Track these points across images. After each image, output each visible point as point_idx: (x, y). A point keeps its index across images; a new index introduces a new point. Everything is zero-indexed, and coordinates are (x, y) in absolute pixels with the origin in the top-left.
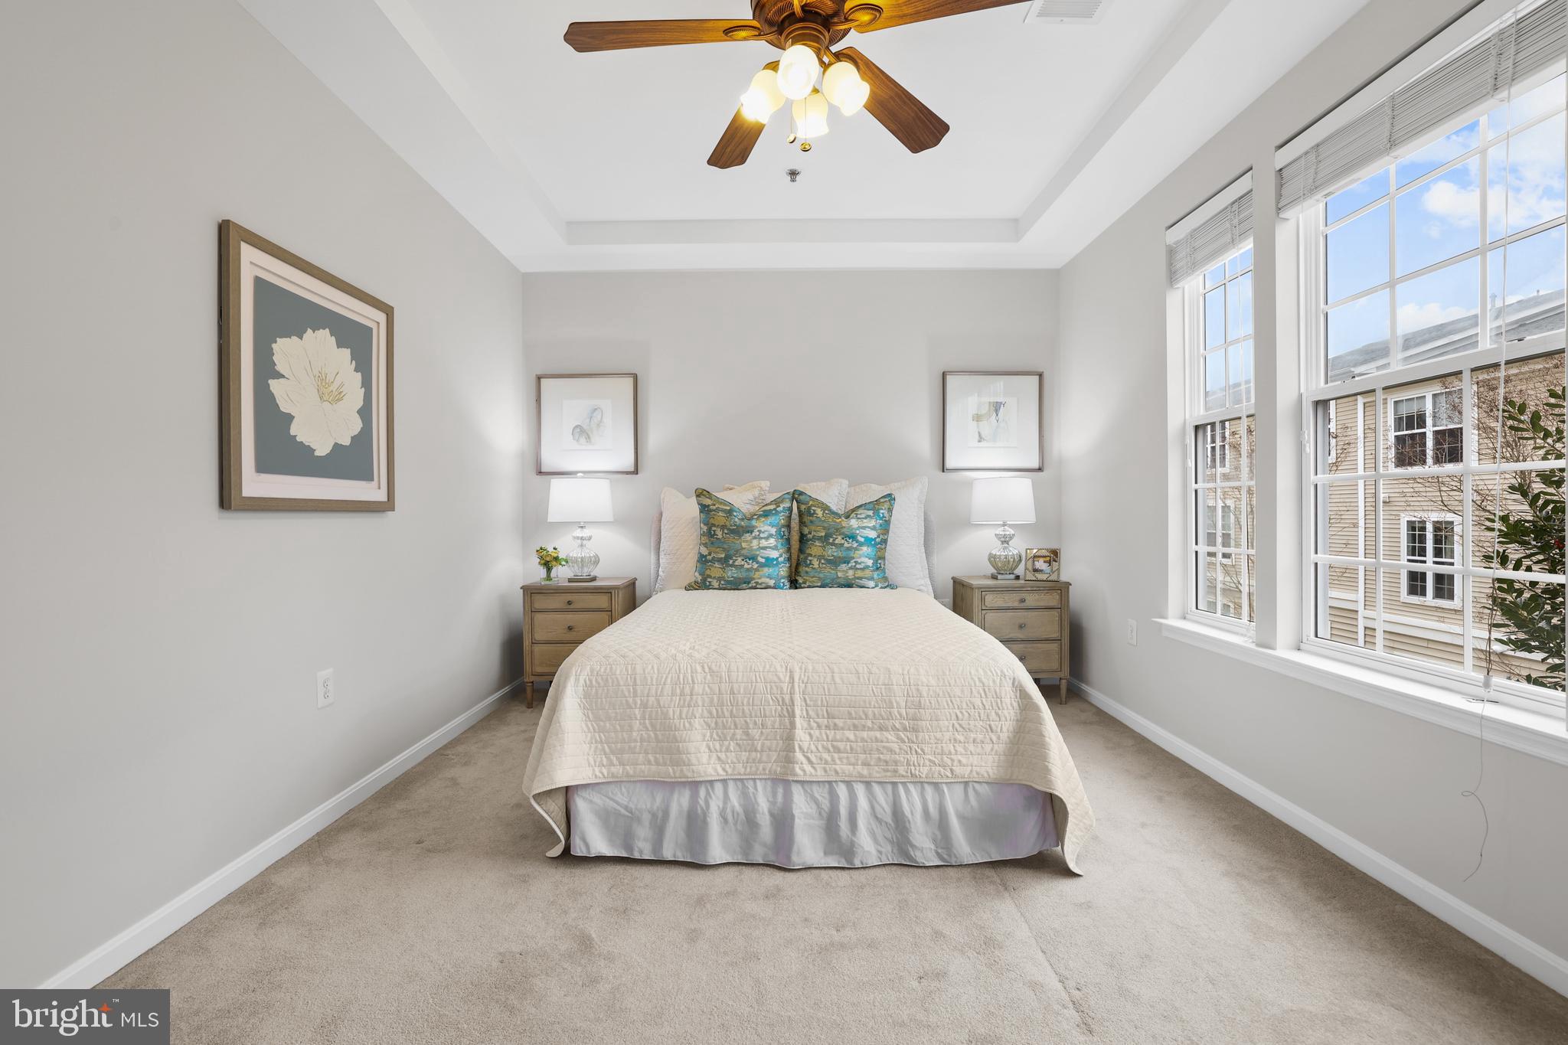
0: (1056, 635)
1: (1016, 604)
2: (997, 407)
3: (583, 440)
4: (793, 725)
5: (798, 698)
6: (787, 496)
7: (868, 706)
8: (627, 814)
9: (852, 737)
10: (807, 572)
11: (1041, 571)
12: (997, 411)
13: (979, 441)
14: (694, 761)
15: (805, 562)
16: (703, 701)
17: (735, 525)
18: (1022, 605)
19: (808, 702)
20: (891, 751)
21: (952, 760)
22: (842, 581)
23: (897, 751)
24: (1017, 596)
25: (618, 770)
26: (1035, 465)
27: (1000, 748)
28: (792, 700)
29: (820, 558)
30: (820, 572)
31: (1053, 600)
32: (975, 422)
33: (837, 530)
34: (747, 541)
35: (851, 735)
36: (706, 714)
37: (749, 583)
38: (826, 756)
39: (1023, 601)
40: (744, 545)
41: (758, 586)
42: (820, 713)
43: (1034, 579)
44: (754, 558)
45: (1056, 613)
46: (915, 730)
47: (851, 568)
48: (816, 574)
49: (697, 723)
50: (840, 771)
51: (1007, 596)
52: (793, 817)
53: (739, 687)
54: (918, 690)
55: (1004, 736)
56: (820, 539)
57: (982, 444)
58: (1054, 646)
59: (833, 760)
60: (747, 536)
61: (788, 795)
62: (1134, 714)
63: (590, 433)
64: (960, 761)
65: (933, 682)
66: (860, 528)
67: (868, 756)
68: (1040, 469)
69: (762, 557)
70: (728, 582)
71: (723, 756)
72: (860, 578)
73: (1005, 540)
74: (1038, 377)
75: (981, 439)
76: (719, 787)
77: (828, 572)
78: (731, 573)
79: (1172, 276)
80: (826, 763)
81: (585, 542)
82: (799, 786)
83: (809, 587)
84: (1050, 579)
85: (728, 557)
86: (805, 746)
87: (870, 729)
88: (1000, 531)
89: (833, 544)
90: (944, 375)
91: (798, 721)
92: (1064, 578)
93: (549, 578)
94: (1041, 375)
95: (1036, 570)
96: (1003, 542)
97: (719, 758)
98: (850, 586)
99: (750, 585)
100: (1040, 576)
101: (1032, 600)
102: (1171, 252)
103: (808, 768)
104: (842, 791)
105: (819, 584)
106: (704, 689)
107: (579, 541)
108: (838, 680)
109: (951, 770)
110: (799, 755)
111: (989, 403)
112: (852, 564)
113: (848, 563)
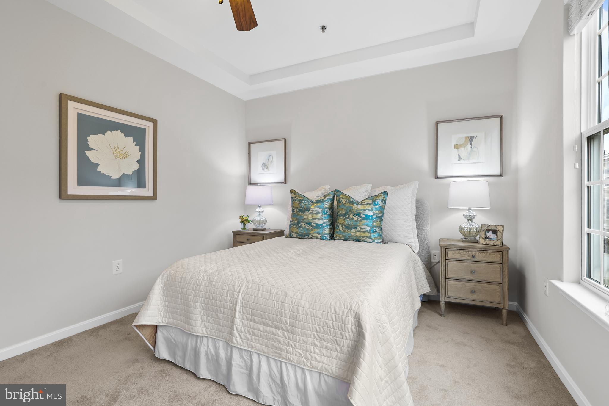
0: (498, 280)
1: (469, 258)
2: (471, 139)
3: (265, 169)
4: (234, 315)
5: (239, 301)
6: (331, 193)
7: (270, 312)
8: (174, 342)
9: (261, 329)
10: (337, 232)
11: (490, 238)
12: (471, 142)
13: (459, 160)
14: (194, 324)
15: (337, 227)
16: (202, 295)
17: (302, 207)
18: (473, 259)
19: (244, 305)
20: (279, 341)
21: (312, 356)
22: (355, 238)
23: (282, 342)
24: (470, 254)
25: (171, 321)
26: (498, 172)
28: (237, 302)
29: (343, 225)
30: (343, 232)
31: (496, 257)
32: (456, 149)
33: (351, 210)
34: (306, 215)
35: (261, 327)
36: (203, 302)
37: (308, 236)
38: (248, 336)
39: (473, 256)
40: (305, 217)
41: (313, 238)
42: (248, 311)
43: (485, 243)
44: (310, 224)
45: (498, 266)
46: (293, 333)
47: (358, 231)
48: (341, 233)
49: (198, 305)
50: (254, 346)
51: (462, 253)
53: (217, 290)
54: (297, 309)
56: (342, 215)
57: (461, 161)
58: (497, 287)
59: (252, 340)
60: (307, 213)
61: (231, 353)
63: (268, 166)
64: (316, 358)
65: (307, 305)
66: (362, 210)
67: (268, 341)
68: (501, 175)
69: (314, 223)
70: (299, 235)
71: (207, 324)
72: (364, 237)
73: (470, 219)
74: (499, 119)
75: (460, 158)
76: (205, 340)
77: (346, 232)
78: (300, 231)
80: (248, 340)
81: (261, 213)
83: (339, 240)
84: (496, 244)
85: (299, 223)
86: (239, 328)
87: (271, 326)
88: (466, 213)
89: (348, 218)
90: (437, 123)
91: (238, 314)
93: (244, 228)
94: (501, 117)
95: (486, 238)
96: (468, 220)
97: (205, 325)
98: (359, 240)
99: (309, 237)
100: (489, 242)
101: (479, 256)
103: (239, 340)
104: (255, 358)
105: (343, 239)
106: (204, 289)
107: (258, 213)
108: (260, 295)
109: (311, 362)
110: (236, 333)
111: (466, 137)
112: (358, 229)
113: (356, 228)
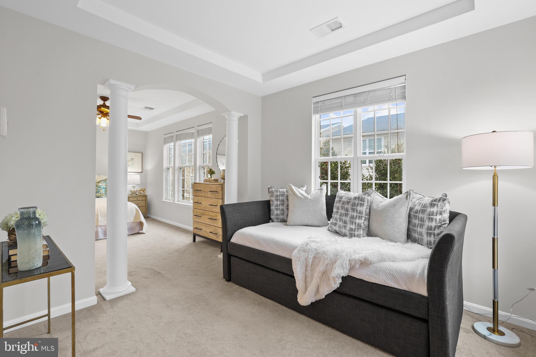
0: (144, 205)
1: (136, 200)
2: (132, 159)
4: (98, 217)
5: (99, 213)
11: (141, 193)
18: (138, 200)
26: (140, 171)
27: (133, 217)
28: (98, 213)
31: (144, 198)
39: (137, 199)
45: (144, 201)
47: (100, 194)
51: (134, 198)
52: (98, 231)
55: (134, 216)
58: (144, 208)
61: (97, 229)
62: (159, 218)
66: (101, 185)
68: (142, 172)
72: (102, 196)
73: (134, 187)
74: (141, 154)
75: (129, 166)
79: (165, 143)
80: (104, 222)
82: (99, 227)
84: (143, 194)
86: (100, 220)
88: (133, 185)
91: (99, 216)
92: (146, 194)
94: (142, 153)
95: (140, 193)
96: (133, 188)
100: (141, 194)
101: (139, 199)
102: (165, 139)
103: (101, 223)
110: (99, 222)
111: (131, 158)
112: (100, 193)
113: (99, 192)
